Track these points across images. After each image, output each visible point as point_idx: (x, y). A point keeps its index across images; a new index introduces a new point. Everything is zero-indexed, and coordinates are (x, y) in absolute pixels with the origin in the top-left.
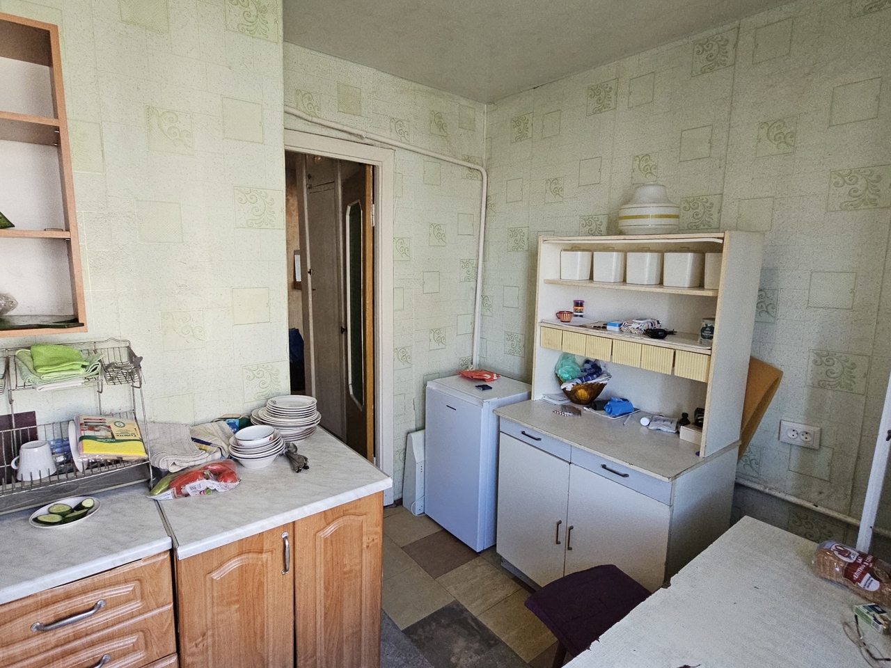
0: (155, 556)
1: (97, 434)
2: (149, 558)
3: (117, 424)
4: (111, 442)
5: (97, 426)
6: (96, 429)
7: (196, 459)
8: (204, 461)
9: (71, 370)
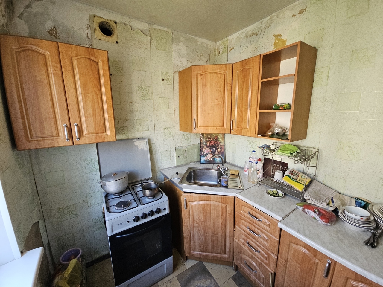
0: (276, 220)
1: (292, 176)
2: (275, 219)
3: (302, 177)
4: (294, 181)
5: (294, 174)
6: (293, 175)
7: (319, 203)
8: (322, 207)
9: (286, 153)
